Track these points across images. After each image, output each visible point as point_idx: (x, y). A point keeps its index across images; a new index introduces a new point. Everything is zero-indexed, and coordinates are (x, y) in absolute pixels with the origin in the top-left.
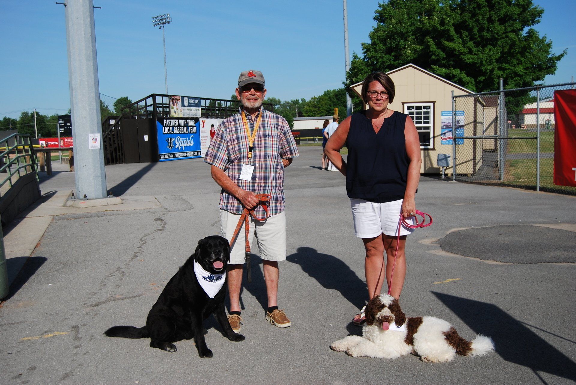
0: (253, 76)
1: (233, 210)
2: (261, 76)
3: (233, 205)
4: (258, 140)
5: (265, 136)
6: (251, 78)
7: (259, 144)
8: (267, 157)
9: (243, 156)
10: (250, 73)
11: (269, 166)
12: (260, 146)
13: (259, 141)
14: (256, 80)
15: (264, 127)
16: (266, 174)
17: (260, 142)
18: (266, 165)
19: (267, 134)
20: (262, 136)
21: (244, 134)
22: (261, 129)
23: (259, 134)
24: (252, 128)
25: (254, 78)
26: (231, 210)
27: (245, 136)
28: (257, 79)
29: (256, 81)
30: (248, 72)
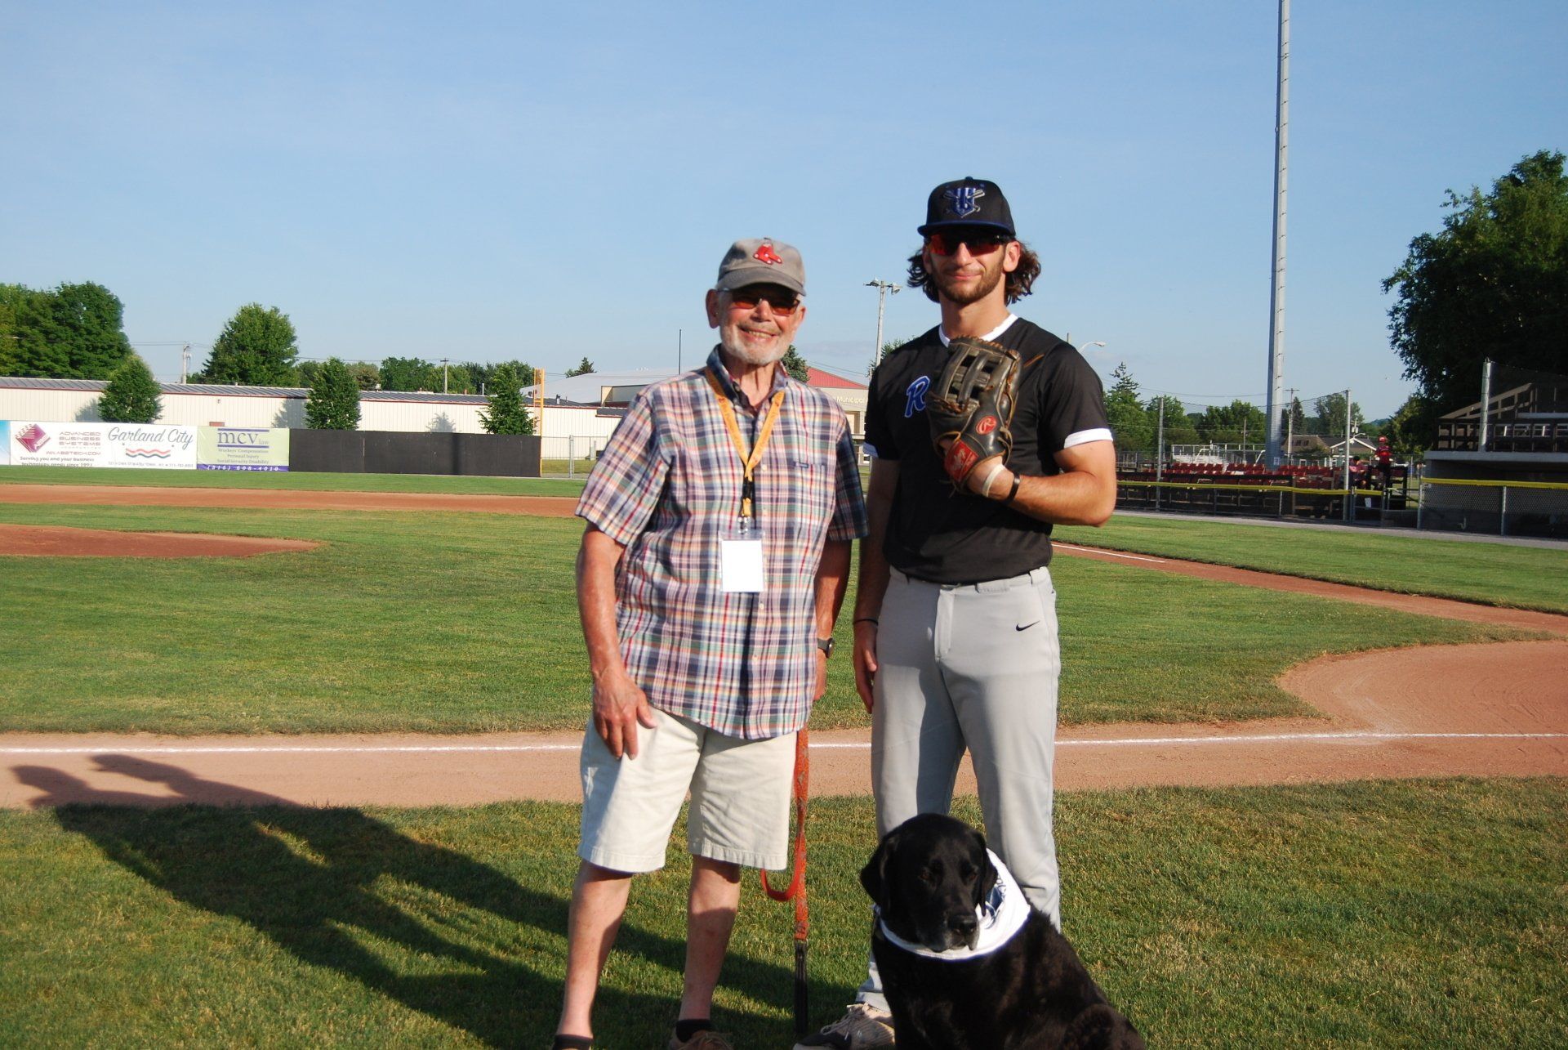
0: (772, 259)
1: (671, 703)
2: (799, 264)
3: (669, 687)
4: (771, 476)
5: (791, 464)
6: (764, 265)
7: (772, 490)
8: (796, 535)
9: (715, 522)
10: (762, 250)
11: (796, 565)
12: (775, 497)
13: (775, 479)
14: (780, 275)
15: (787, 433)
16: (786, 590)
17: (775, 483)
18: (788, 560)
19: (796, 458)
20: (784, 464)
21: (726, 449)
22: (780, 438)
23: (773, 457)
24: (752, 434)
25: (775, 266)
26: (663, 702)
27: (731, 458)
28: (781, 273)
29: (783, 279)
30: (759, 245)
